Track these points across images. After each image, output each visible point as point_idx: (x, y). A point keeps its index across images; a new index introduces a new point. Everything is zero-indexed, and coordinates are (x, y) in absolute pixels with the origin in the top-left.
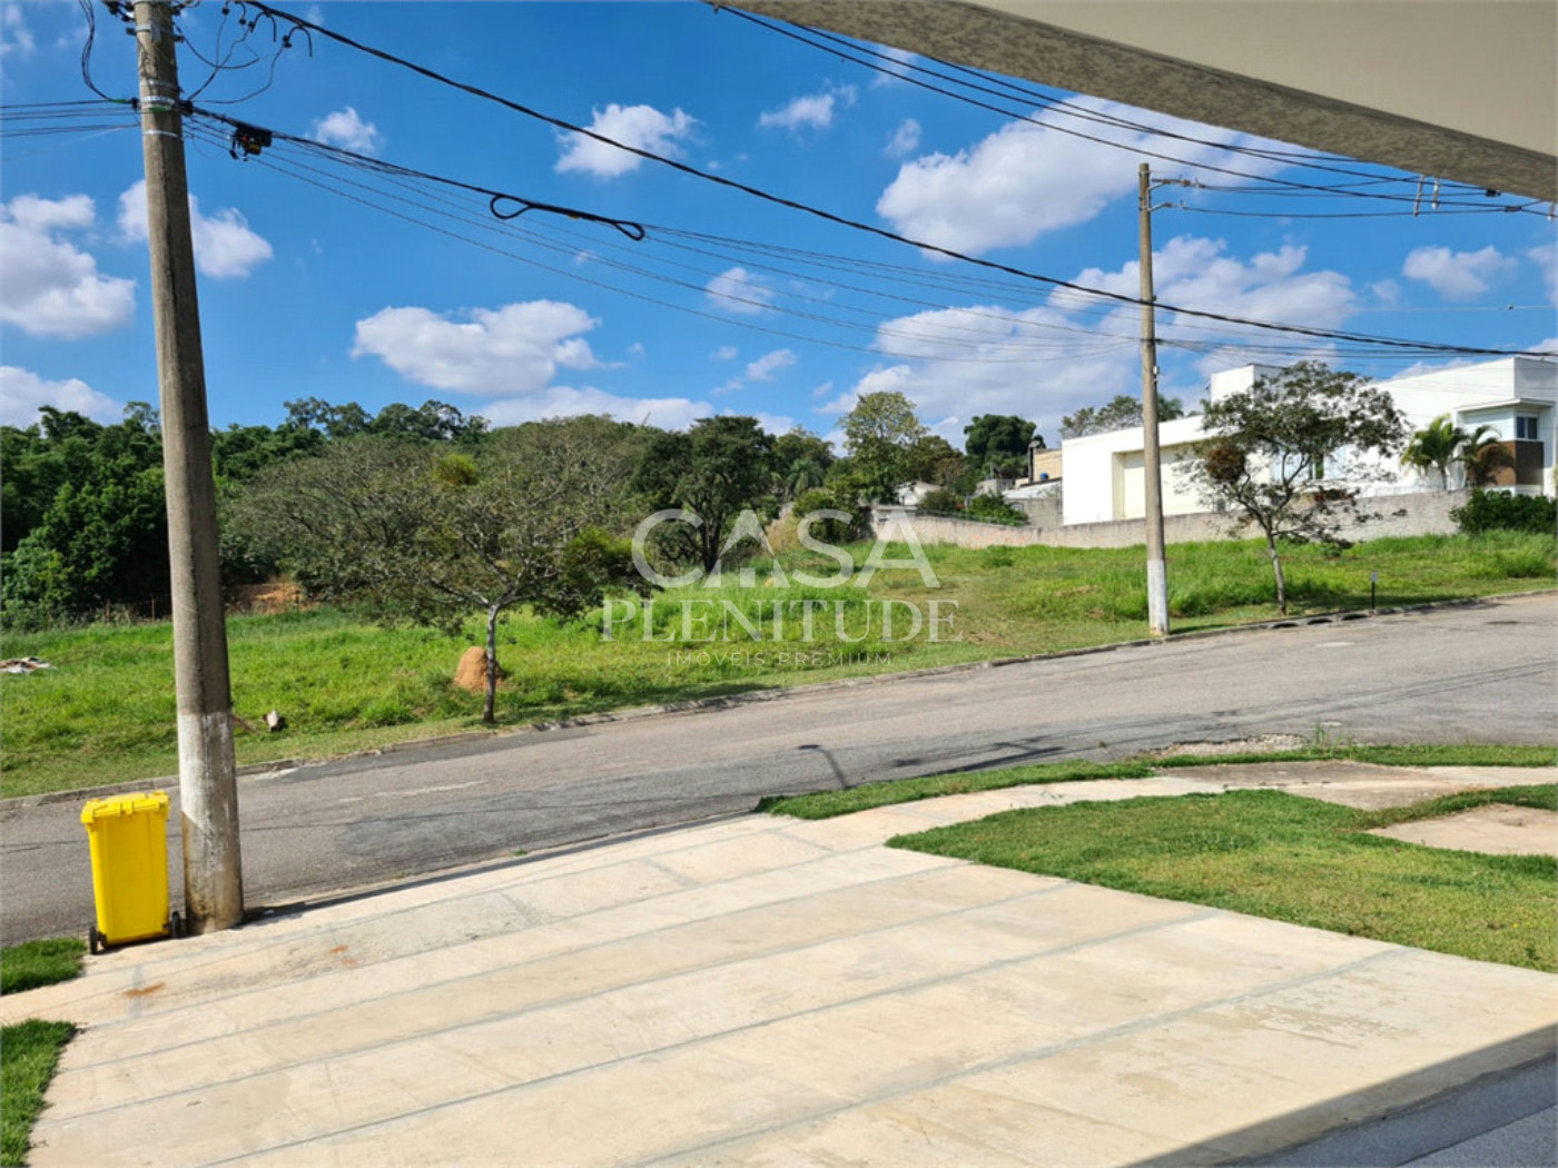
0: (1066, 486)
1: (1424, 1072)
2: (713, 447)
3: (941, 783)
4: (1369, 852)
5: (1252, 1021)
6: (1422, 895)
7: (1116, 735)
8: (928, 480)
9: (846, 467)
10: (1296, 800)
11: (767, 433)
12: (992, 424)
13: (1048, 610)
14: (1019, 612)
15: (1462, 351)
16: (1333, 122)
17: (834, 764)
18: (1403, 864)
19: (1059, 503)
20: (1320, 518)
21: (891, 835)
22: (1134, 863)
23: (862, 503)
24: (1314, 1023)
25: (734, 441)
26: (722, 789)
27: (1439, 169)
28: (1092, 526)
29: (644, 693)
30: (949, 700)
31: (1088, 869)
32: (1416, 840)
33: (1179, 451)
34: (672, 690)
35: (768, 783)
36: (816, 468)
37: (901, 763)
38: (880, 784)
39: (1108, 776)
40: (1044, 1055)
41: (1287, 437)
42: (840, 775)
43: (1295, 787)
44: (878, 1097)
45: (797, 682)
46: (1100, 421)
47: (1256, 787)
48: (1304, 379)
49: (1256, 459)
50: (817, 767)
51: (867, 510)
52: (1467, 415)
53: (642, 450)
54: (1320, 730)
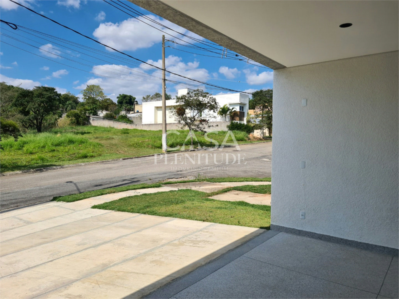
0: (143, 114)
1: (217, 251)
2: (40, 95)
3: (107, 190)
4: (208, 202)
5: (182, 244)
6: (218, 211)
7: (154, 177)
8: (107, 109)
9: (83, 104)
10: (194, 191)
11: (58, 93)
12: (125, 96)
13: (138, 146)
14: (130, 146)
15: (230, 90)
16: (206, 31)
17: (77, 186)
18: (215, 204)
19: (141, 118)
20: (201, 126)
21: (93, 205)
22: (156, 208)
23: (87, 115)
24: (195, 243)
25: (48, 94)
26: (41, 195)
27: (227, 46)
28: (149, 125)
29: (15, 167)
30: (110, 169)
31: (145, 210)
32: (217, 199)
33: (170, 107)
34: (25, 166)
35: (56, 193)
36: (74, 104)
37: (97, 186)
38: (90, 192)
39: (151, 187)
40: (132, 259)
41: (194, 106)
42: (78, 189)
43: (194, 188)
44: (86, 277)
45: (66, 164)
46: (152, 99)
47: (185, 188)
48: (199, 93)
49: (187, 111)
50: (71, 188)
51: (89, 117)
52: (230, 104)
53: (16, 94)
54: (199, 175)
